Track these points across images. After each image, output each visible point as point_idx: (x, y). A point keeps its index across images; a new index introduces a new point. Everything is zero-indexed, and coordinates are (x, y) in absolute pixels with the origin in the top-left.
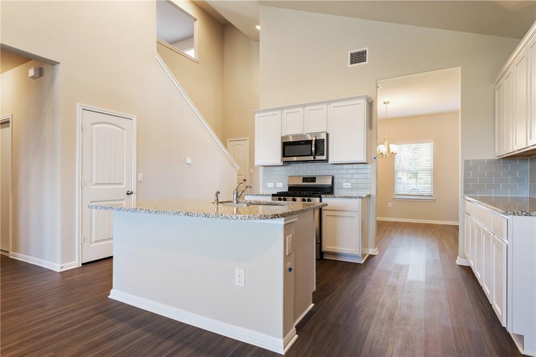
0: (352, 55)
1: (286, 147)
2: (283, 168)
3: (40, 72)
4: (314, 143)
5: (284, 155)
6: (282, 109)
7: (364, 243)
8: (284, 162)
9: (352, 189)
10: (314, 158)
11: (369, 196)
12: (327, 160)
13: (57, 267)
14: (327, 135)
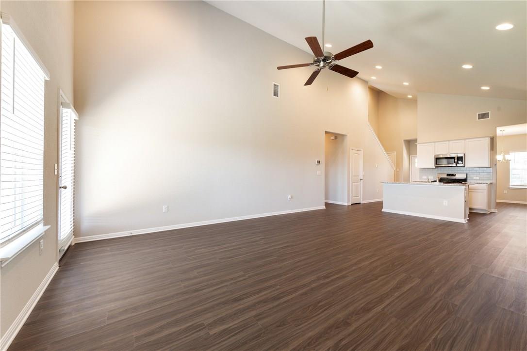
0: (479, 115)
1: (438, 160)
2: (435, 169)
3: (336, 138)
4: (456, 158)
5: (436, 164)
6: (434, 142)
7: (489, 206)
8: (436, 167)
9: (479, 180)
10: (456, 165)
11: (491, 184)
12: (464, 166)
13: (346, 204)
14: (464, 154)
